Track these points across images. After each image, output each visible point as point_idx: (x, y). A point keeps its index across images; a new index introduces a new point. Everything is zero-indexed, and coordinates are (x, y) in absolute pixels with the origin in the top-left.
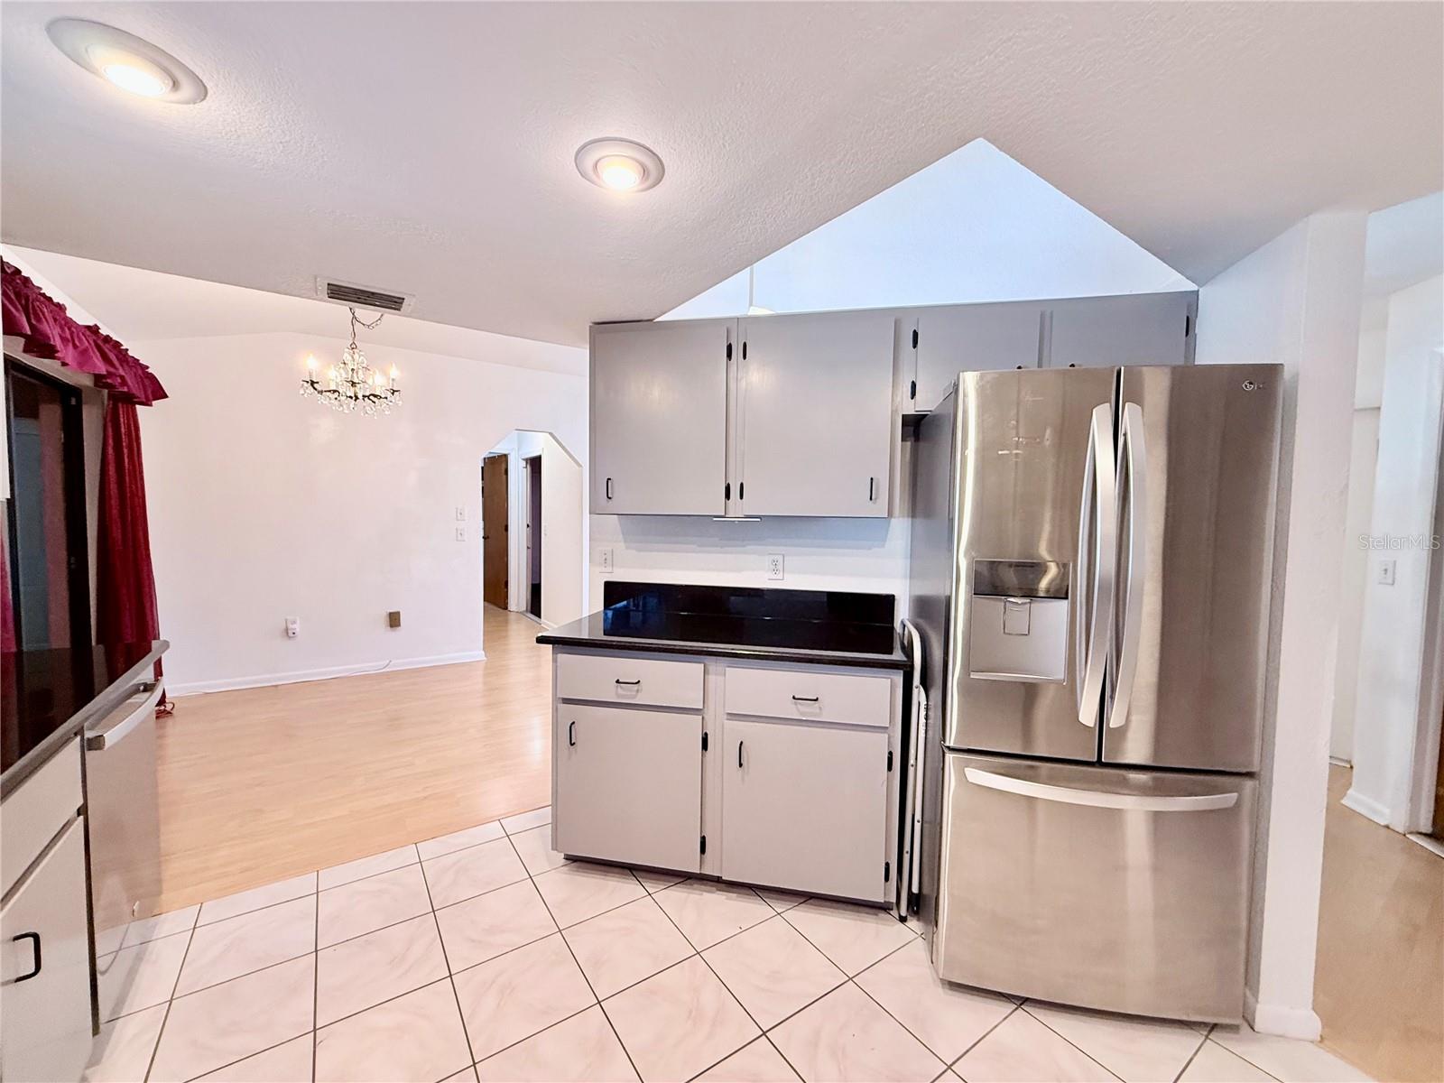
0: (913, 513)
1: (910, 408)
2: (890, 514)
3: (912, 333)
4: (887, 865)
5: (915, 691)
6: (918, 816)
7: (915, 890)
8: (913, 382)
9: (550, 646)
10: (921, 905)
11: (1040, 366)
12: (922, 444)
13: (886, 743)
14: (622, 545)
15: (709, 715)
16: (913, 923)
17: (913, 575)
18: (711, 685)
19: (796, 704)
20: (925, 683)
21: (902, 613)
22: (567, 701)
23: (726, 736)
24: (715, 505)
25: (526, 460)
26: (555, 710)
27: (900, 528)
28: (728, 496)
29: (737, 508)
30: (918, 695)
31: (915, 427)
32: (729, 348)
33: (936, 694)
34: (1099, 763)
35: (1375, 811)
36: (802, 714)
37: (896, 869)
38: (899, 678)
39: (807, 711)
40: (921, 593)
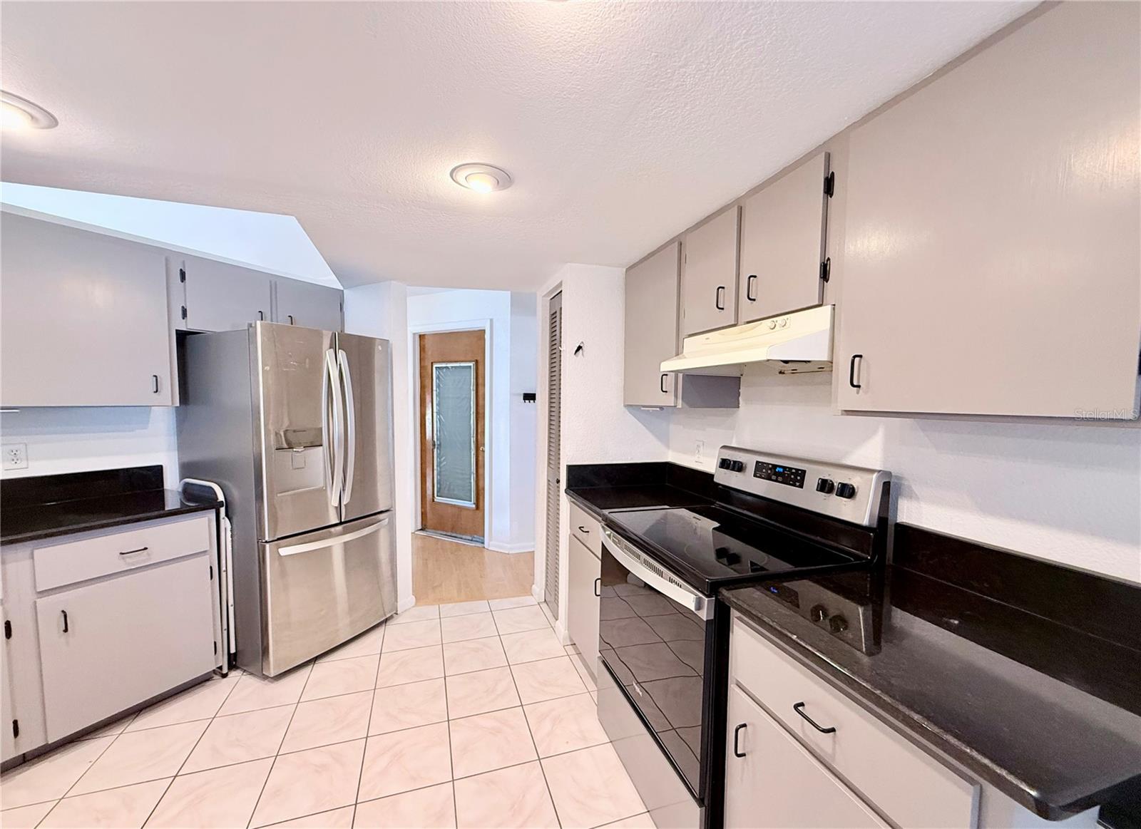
1: (183, 327)
3: (179, 272)
4: (215, 644)
5: (222, 522)
6: (231, 602)
7: (233, 650)
8: (183, 307)
10: (236, 661)
11: (292, 324)
15: (12, 602)
16: (234, 674)
19: (123, 558)
20: (228, 515)
27: (162, 413)
34: (341, 523)
36: (129, 564)
37: (220, 646)
38: (210, 514)
40: (186, 459)
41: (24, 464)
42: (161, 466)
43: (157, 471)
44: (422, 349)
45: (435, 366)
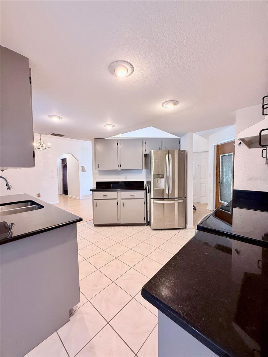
0: (146, 169)
1: (145, 153)
2: (143, 169)
4: (145, 218)
6: (148, 210)
7: (148, 221)
8: (145, 149)
9: (92, 191)
10: (149, 223)
12: (147, 158)
13: (143, 201)
14: (99, 175)
15: (118, 199)
16: (148, 226)
17: (146, 178)
18: (118, 195)
20: (148, 192)
21: (145, 183)
22: (95, 199)
23: (121, 202)
24: (116, 168)
25: (61, 159)
26: (93, 202)
27: (144, 170)
28: (118, 167)
29: (120, 168)
30: (148, 193)
31: (146, 156)
32: (118, 143)
33: (150, 193)
34: (169, 198)
35: (210, 208)
37: (146, 219)
38: (145, 191)
39: (132, 197)
40: (147, 180)
41: (126, 179)
42: (143, 181)
43: (143, 182)
44: (218, 150)
45: (221, 155)
